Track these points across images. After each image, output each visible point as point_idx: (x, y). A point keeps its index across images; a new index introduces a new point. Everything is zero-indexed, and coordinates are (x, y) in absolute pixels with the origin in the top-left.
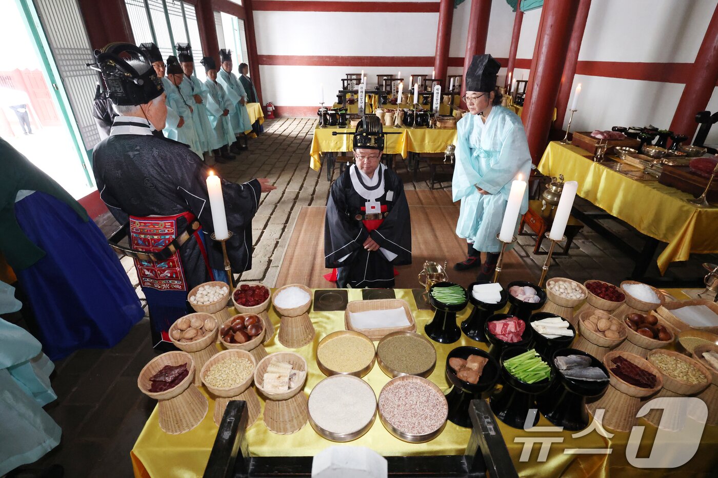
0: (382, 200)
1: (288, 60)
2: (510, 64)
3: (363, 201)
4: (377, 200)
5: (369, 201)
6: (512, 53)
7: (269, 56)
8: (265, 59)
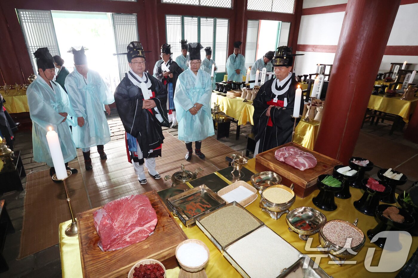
8: (301, 47)
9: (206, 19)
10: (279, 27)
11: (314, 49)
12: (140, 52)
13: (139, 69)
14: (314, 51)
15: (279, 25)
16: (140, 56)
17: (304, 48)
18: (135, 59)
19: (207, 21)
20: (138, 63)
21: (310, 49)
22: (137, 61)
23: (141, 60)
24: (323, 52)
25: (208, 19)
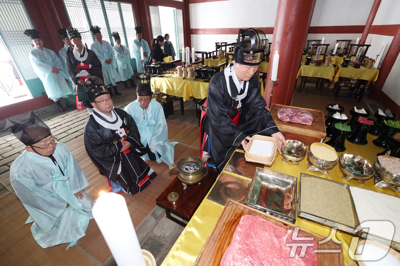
0: (123, 126)
1: (205, 31)
2: (366, 31)
3: (113, 132)
4: (121, 128)
5: (117, 130)
6: (370, 19)
7: (196, 29)
8: (194, 31)
9: (109, 2)
10: (175, 14)
11: (204, 32)
12: (103, 88)
13: (107, 108)
14: (204, 33)
15: (174, 12)
16: (104, 93)
17: (196, 31)
18: (99, 97)
19: (111, 5)
20: (105, 101)
21: (201, 32)
22: (103, 99)
23: (108, 97)
24: (211, 34)
25: (112, 3)
